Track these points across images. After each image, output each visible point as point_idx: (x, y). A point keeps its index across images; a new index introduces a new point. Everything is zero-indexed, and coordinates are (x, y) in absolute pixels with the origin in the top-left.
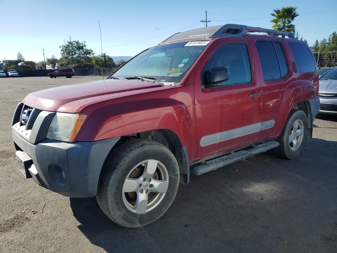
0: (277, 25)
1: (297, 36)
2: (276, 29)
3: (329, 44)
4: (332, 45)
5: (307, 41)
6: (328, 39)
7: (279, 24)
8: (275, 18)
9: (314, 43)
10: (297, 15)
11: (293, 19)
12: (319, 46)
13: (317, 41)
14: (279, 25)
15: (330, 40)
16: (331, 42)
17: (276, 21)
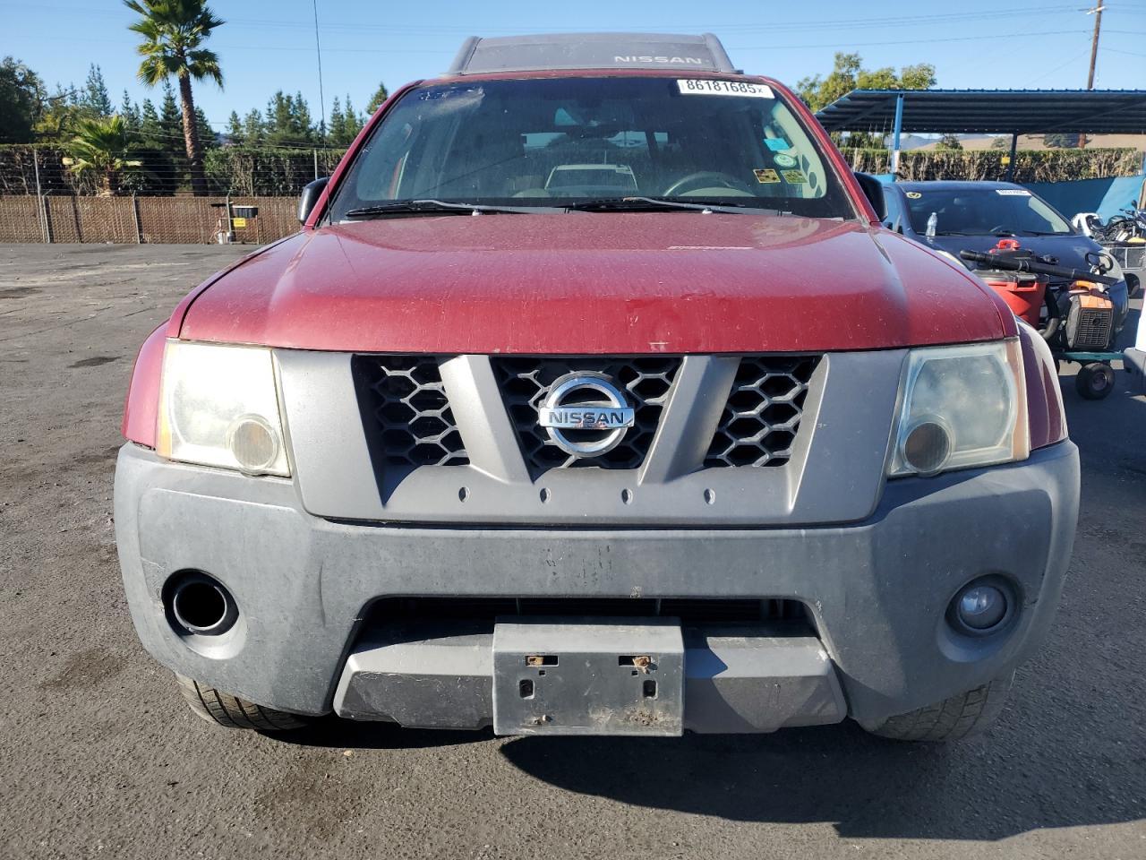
0: (155, 43)
1: (167, 90)
2: (154, 58)
3: (271, 126)
4: (283, 132)
5: (204, 110)
6: (267, 112)
7: (160, 41)
8: (145, 18)
9: (228, 121)
10: (218, 23)
11: (206, 32)
12: (246, 133)
13: (234, 115)
14: (163, 48)
15: (271, 116)
16: (275, 121)
17: (149, 31)
